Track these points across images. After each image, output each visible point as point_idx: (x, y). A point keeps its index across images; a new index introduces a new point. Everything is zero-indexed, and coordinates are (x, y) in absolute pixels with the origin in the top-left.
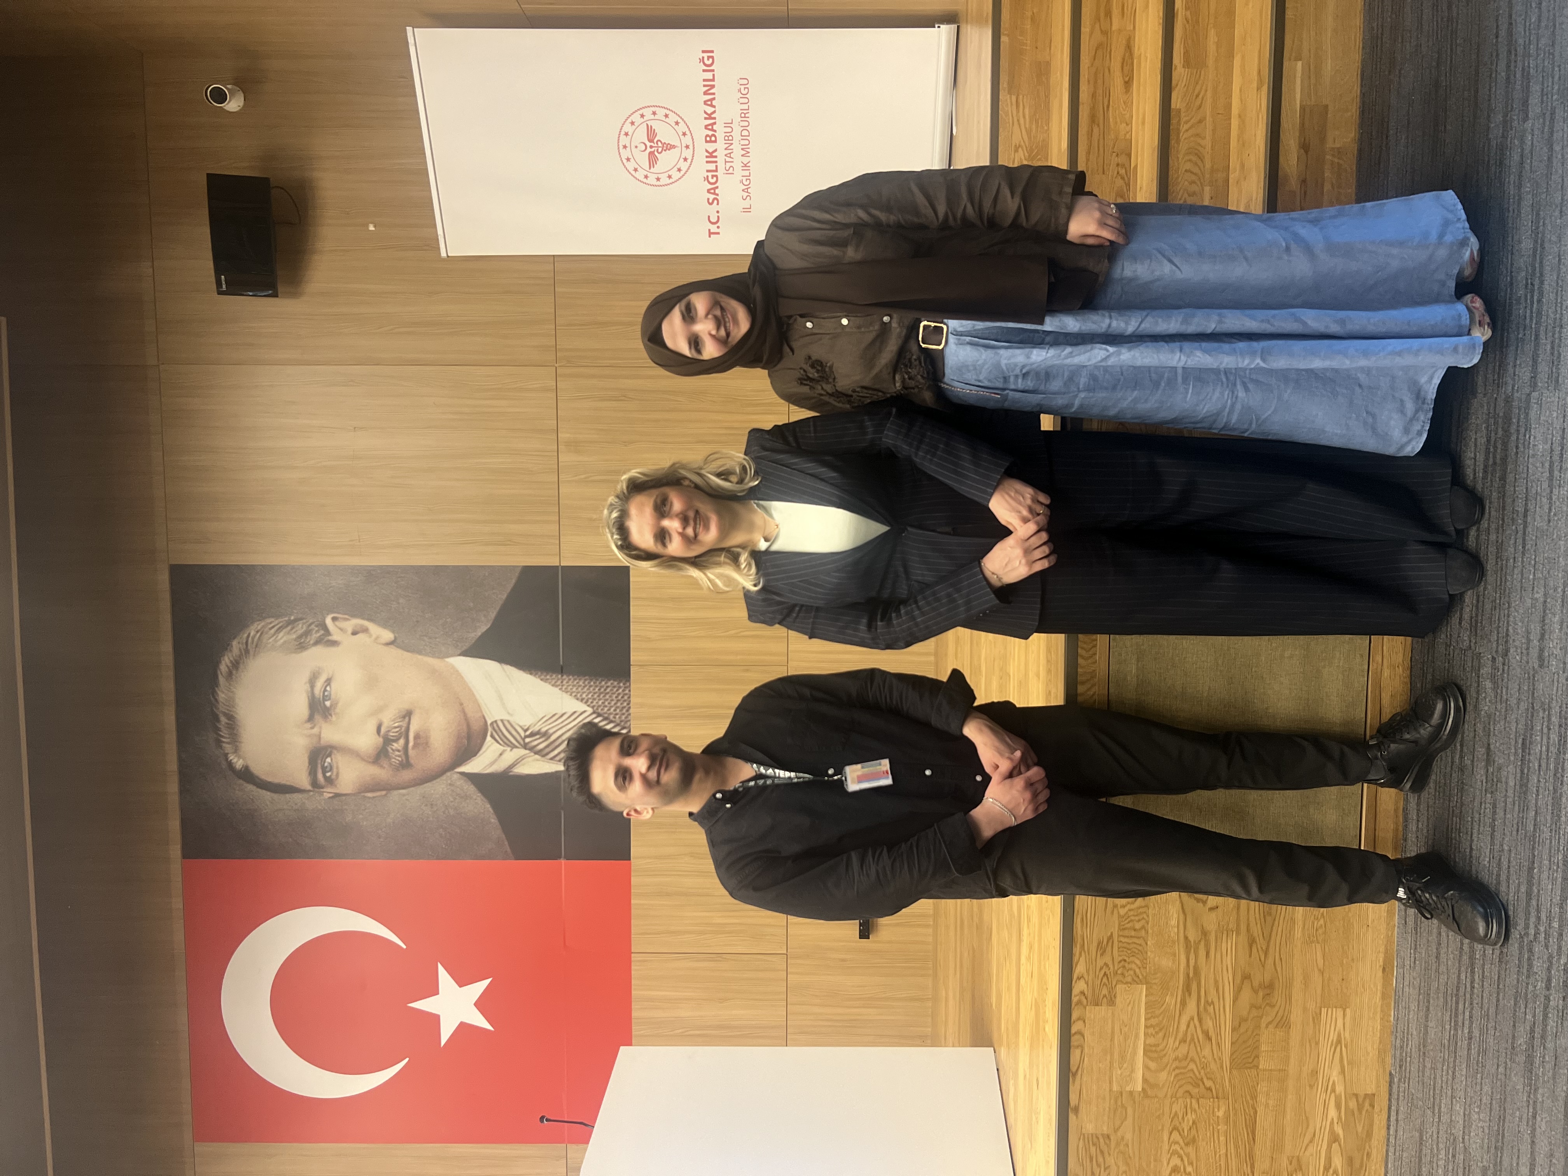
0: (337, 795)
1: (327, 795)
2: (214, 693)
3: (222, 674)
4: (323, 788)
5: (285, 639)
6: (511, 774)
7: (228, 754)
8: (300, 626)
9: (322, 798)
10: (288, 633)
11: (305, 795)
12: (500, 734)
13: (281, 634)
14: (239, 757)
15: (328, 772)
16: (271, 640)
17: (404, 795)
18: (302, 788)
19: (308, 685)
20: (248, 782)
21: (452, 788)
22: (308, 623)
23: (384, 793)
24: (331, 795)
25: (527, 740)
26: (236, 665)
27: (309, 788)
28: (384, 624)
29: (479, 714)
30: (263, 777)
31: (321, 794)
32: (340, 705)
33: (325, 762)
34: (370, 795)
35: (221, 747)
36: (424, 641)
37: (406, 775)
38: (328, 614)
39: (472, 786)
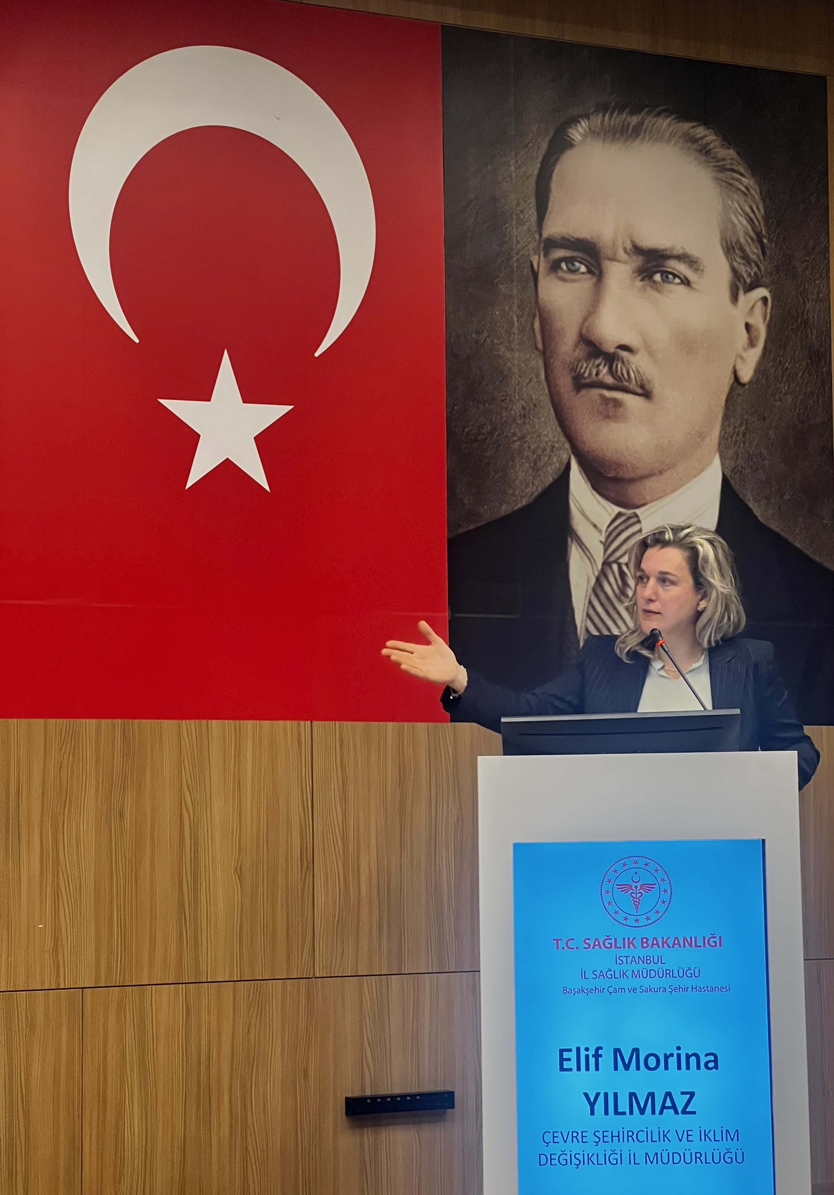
0: (535, 276)
1: (535, 260)
2: (668, 112)
3: (693, 127)
4: (546, 255)
5: (739, 226)
6: (569, 540)
7: (589, 119)
8: (756, 251)
9: (532, 252)
10: (746, 233)
11: (534, 228)
12: (622, 527)
13: (745, 222)
14: (585, 137)
15: (567, 266)
16: (736, 205)
17: (537, 376)
18: (544, 226)
19: (681, 251)
20: (551, 142)
21: (548, 450)
22: (759, 263)
23: (540, 346)
24: (535, 266)
25: (615, 567)
26: (705, 151)
27: (546, 234)
28: (760, 370)
29: (648, 498)
30: (558, 168)
31: (537, 252)
32: (656, 294)
33: (580, 263)
34: (537, 324)
35: (597, 111)
36: (741, 425)
37: (565, 383)
38: (770, 292)
39: (551, 480)
